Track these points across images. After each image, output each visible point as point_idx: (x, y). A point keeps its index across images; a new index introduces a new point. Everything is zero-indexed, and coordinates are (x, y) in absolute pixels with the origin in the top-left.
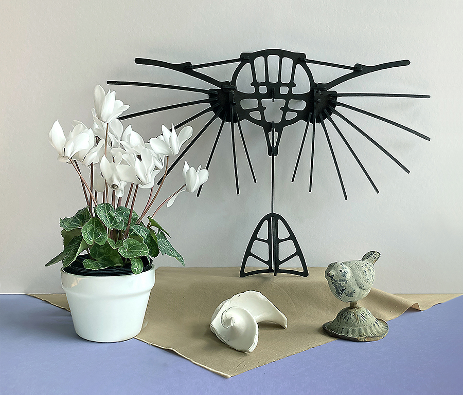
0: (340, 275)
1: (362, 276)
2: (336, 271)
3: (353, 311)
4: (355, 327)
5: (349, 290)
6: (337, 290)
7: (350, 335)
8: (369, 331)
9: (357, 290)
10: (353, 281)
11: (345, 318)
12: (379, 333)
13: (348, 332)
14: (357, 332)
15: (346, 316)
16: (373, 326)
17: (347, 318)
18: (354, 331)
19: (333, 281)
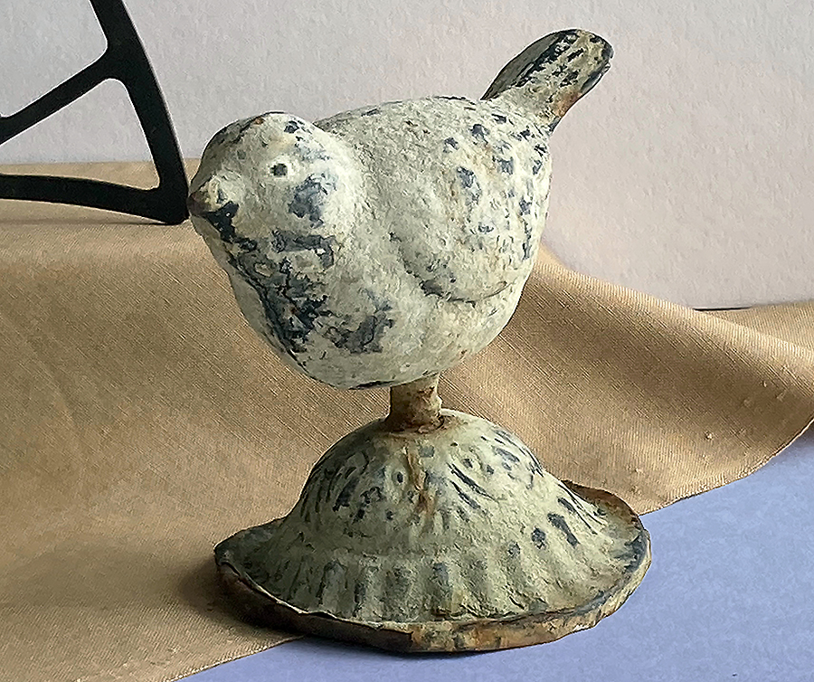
0: (279, 204)
1: (437, 205)
2: (253, 174)
3: (397, 449)
4: (407, 551)
5: (351, 309)
6: (272, 311)
7: (369, 614)
8: (495, 575)
9: (409, 303)
10: (377, 241)
11: (344, 498)
12: (563, 586)
13: (358, 591)
14: (415, 590)
15: (352, 485)
16: (526, 545)
17: (356, 497)
18: (394, 581)
19: (236, 250)
